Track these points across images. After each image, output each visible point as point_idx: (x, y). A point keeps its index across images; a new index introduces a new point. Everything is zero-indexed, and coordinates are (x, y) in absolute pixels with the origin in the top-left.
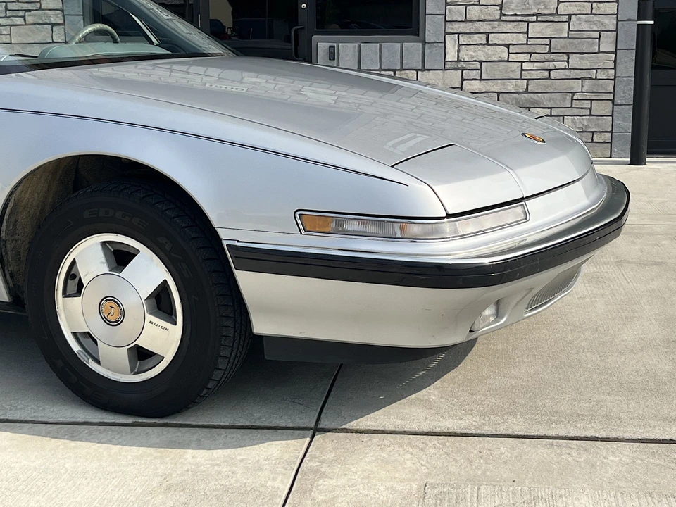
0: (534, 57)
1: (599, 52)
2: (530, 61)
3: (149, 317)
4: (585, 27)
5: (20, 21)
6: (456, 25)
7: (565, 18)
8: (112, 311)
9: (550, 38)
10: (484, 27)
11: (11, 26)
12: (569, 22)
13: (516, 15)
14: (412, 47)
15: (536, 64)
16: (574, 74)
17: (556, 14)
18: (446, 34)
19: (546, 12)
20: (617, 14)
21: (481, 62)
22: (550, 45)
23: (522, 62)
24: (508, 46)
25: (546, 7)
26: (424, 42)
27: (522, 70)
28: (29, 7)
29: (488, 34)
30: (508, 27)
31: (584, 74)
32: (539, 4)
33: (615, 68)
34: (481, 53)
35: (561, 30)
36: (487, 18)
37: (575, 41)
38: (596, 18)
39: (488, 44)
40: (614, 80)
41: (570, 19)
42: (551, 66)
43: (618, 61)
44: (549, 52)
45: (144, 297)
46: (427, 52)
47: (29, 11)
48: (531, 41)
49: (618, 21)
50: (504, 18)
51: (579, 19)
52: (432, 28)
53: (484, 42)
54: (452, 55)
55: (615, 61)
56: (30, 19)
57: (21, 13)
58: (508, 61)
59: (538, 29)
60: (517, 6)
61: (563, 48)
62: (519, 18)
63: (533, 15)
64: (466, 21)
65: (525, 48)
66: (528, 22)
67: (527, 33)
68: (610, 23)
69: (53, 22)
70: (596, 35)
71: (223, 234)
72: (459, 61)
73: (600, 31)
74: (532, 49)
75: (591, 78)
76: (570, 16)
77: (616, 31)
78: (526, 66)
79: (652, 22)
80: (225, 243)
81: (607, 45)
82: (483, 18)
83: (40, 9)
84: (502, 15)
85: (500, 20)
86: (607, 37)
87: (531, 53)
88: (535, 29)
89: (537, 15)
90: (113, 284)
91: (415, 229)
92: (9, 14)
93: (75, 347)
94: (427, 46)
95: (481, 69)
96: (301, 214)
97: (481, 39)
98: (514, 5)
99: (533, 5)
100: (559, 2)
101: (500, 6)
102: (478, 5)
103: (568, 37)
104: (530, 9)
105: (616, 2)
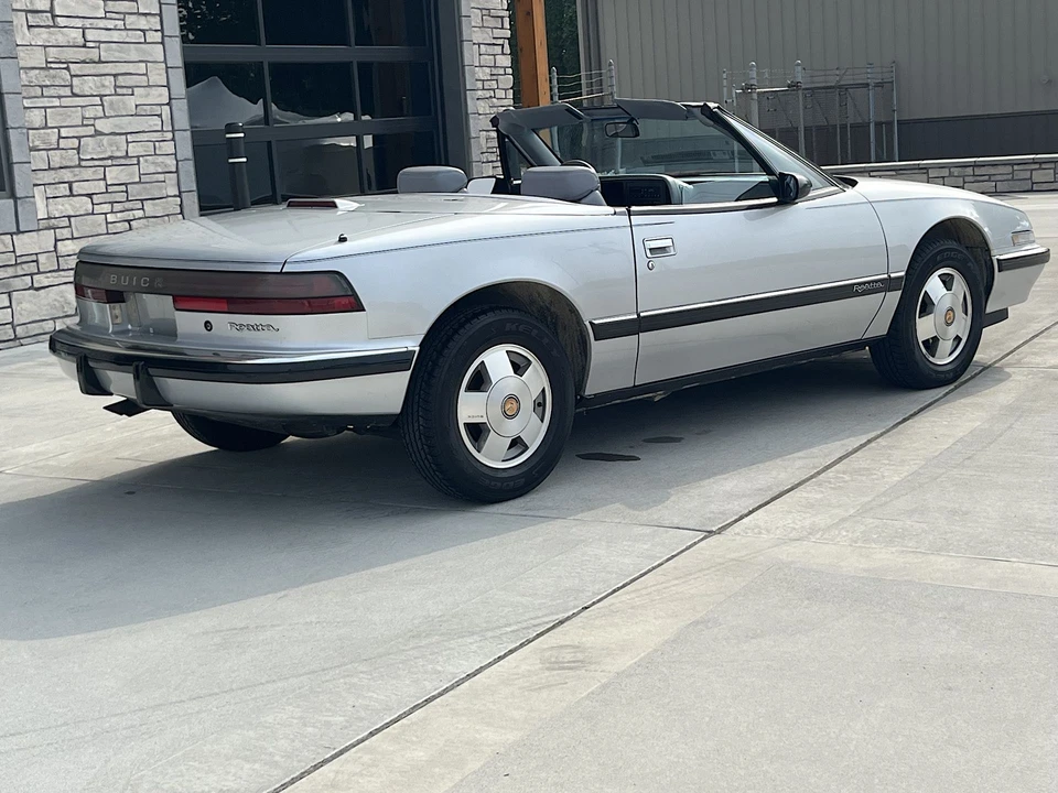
0: (117, 207)
1: (167, 196)
2: (112, 212)
4: (152, 169)
6: (41, 174)
7: (135, 161)
9: (126, 184)
10: (67, 175)
12: (138, 164)
13: (92, 159)
14: (5, 206)
15: (119, 215)
17: (127, 156)
18: (34, 186)
19: (119, 154)
20: (175, 154)
21: (69, 217)
22: (127, 192)
23: (106, 214)
24: (90, 196)
25: (116, 149)
26: (15, 198)
27: (107, 223)
29: (70, 184)
30: (87, 174)
32: (112, 145)
33: (182, 213)
34: (68, 206)
35: (134, 174)
36: (69, 164)
37: (147, 185)
38: (160, 159)
39: (72, 195)
41: (139, 161)
42: (130, 215)
43: (184, 205)
44: (128, 200)
46: (19, 209)
48: (111, 189)
49: (177, 161)
50: (83, 163)
51: (146, 161)
52: (20, 179)
53: (68, 193)
54: (42, 214)
55: (181, 206)
58: (93, 214)
60: (93, 149)
61: (138, 194)
62: (97, 163)
63: (107, 159)
64: (50, 169)
65: (106, 197)
66: (105, 167)
67: (105, 179)
68: (171, 162)
70: (162, 177)
72: (49, 218)
73: (164, 173)
74: (113, 197)
76: (138, 157)
77: (177, 172)
78: (110, 218)
79: (245, 160)
81: (172, 189)
82: (64, 164)
84: (80, 159)
85: (79, 166)
86: (171, 179)
87: (112, 203)
88: (114, 175)
89: (110, 158)
94: (19, 202)
95: (70, 226)
97: (64, 189)
98: (91, 148)
99: (107, 147)
100: (127, 142)
101: (78, 149)
102: (58, 149)
103: (140, 182)
104: (105, 151)
105: (173, 139)
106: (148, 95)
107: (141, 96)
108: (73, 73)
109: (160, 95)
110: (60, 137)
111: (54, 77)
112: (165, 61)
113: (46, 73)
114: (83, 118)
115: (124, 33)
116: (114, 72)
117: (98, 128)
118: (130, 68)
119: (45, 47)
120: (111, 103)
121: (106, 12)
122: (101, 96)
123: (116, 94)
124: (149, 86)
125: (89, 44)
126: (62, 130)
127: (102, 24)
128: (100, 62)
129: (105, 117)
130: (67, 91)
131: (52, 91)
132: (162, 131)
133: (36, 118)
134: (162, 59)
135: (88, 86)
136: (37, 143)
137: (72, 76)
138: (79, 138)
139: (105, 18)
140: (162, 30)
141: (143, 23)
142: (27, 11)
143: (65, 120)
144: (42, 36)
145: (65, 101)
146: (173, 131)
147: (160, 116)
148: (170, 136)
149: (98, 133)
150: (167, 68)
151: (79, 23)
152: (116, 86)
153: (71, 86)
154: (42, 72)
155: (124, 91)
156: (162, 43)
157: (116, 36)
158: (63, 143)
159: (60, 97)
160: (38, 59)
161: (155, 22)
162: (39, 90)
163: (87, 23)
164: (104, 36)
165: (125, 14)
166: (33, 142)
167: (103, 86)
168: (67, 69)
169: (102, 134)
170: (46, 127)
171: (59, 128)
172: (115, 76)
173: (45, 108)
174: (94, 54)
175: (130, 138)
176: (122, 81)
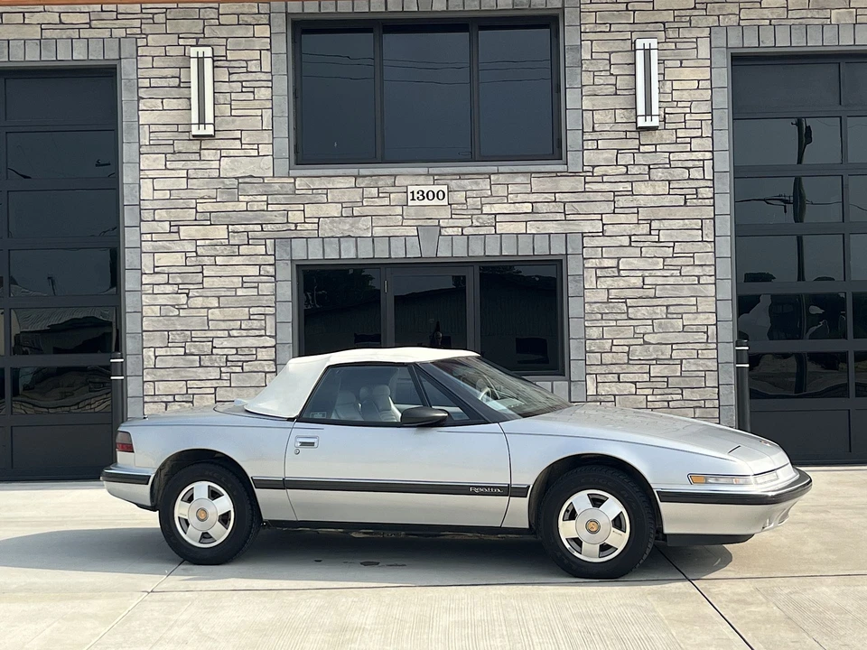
0: (656, 391)
1: (706, 387)
2: (653, 395)
3: (613, 529)
4: (694, 368)
5: (239, 369)
6: (594, 367)
7: (678, 362)
8: (593, 527)
9: (667, 377)
10: (616, 369)
11: (231, 373)
12: (681, 364)
13: (640, 360)
14: (560, 385)
15: (658, 397)
16: (687, 404)
17: (671, 358)
18: (587, 374)
19: (663, 357)
20: (717, 359)
21: (615, 396)
22: (667, 382)
23: (647, 395)
24: (635, 383)
25: (662, 354)
26: (570, 381)
27: (647, 401)
28: (247, 358)
29: (619, 374)
30: (635, 369)
31: (695, 404)
32: (657, 351)
33: (719, 399)
34: (614, 389)
35: (675, 371)
36: (618, 362)
37: (687, 379)
38: (702, 361)
39: (619, 382)
40: (719, 408)
41: (682, 362)
42: (669, 397)
43: (721, 393)
44: (667, 387)
45: (611, 520)
46: (572, 388)
47: (248, 361)
48: (652, 379)
49: (718, 363)
50: (631, 362)
51: (689, 362)
52: (576, 370)
53: (616, 380)
54: (591, 391)
55: (718, 394)
56: (246, 368)
57: (240, 364)
58: (636, 394)
59: (657, 370)
60: (641, 353)
61: (678, 384)
62: (643, 362)
63: (653, 360)
64: (602, 364)
65: (649, 385)
66: (650, 365)
67: (649, 373)
68: (713, 365)
69: (267, 370)
70: (703, 374)
71: (653, 486)
72: (597, 395)
73: (705, 371)
74: (654, 385)
75: (700, 407)
76: (681, 360)
77: (718, 371)
78: (649, 398)
79: (748, 366)
80: (655, 491)
81: (711, 382)
82: (614, 362)
83: (256, 360)
84: (629, 359)
85: (628, 363)
86: (710, 375)
87: (653, 389)
88: (655, 370)
89: (656, 359)
90: (595, 513)
91: (741, 480)
92: (229, 364)
93: (568, 546)
94: (572, 384)
95: (615, 401)
96: (690, 475)
97: (614, 378)
98: (638, 352)
99: (652, 352)
100: (672, 350)
101: (628, 353)
102: (611, 352)
103: (681, 376)
104: (651, 355)
105: (717, 349)
106: (695, 319)
107: (688, 319)
108: (629, 305)
109: (708, 319)
110: (613, 345)
111: (613, 308)
112: (715, 296)
113: (607, 305)
114: (635, 333)
115: (680, 278)
116: (665, 304)
117: (646, 340)
118: (682, 301)
119: (608, 289)
120: (660, 324)
121: (664, 265)
122: (653, 319)
123: (667, 318)
124: (697, 313)
125: (645, 287)
126: (615, 341)
127: (659, 273)
128: (655, 297)
129: (654, 332)
130: (624, 316)
131: (610, 317)
132: (707, 342)
133: (594, 333)
134: (714, 294)
135: (643, 312)
136: (593, 348)
137: (628, 307)
138: (629, 346)
139: (663, 269)
140: (715, 275)
141: (698, 271)
142: (596, 268)
143: (618, 334)
144: (609, 282)
145: (619, 323)
146: (717, 343)
147: (706, 332)
148: (714, 346)
149: (645, 343)
150: (717, 300)
151: (639, 273)
152: (667, 313)
153: (627, 312)
154: (604, 305)
155: (675, 316)
156: (715, 284)
157: (671, 281)
158: (614, 349)
159: (616, 320)
160: (603, 296)
161: (710, 270)
162: (600, 316)
163: (646, 273)
164: (660, 280)
165: (681, 266)
166: (590, 347)
167: (655, 313)
168: (625, 302)
169: (650, 344)
170: (603, 339)
171: (612, 340)
172: (667, 306)
173: (603, 327)
174: (651, 292)
175: (674, 347)
176: (672, 309)
